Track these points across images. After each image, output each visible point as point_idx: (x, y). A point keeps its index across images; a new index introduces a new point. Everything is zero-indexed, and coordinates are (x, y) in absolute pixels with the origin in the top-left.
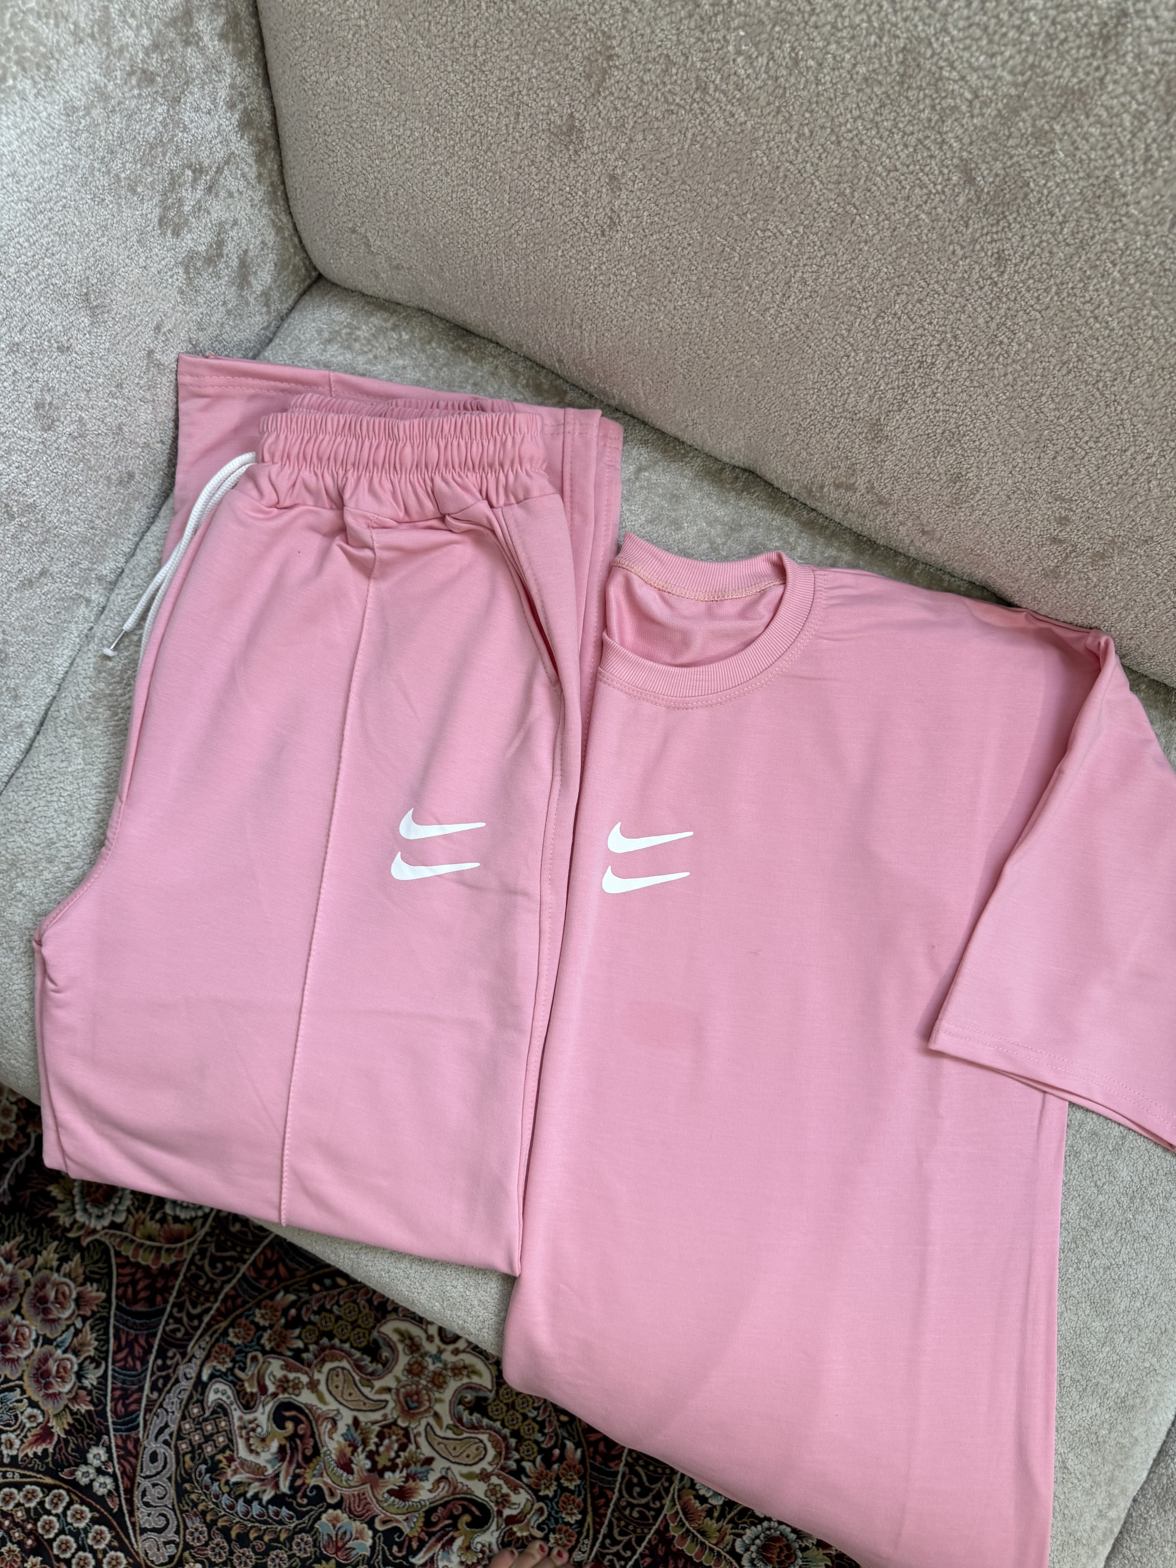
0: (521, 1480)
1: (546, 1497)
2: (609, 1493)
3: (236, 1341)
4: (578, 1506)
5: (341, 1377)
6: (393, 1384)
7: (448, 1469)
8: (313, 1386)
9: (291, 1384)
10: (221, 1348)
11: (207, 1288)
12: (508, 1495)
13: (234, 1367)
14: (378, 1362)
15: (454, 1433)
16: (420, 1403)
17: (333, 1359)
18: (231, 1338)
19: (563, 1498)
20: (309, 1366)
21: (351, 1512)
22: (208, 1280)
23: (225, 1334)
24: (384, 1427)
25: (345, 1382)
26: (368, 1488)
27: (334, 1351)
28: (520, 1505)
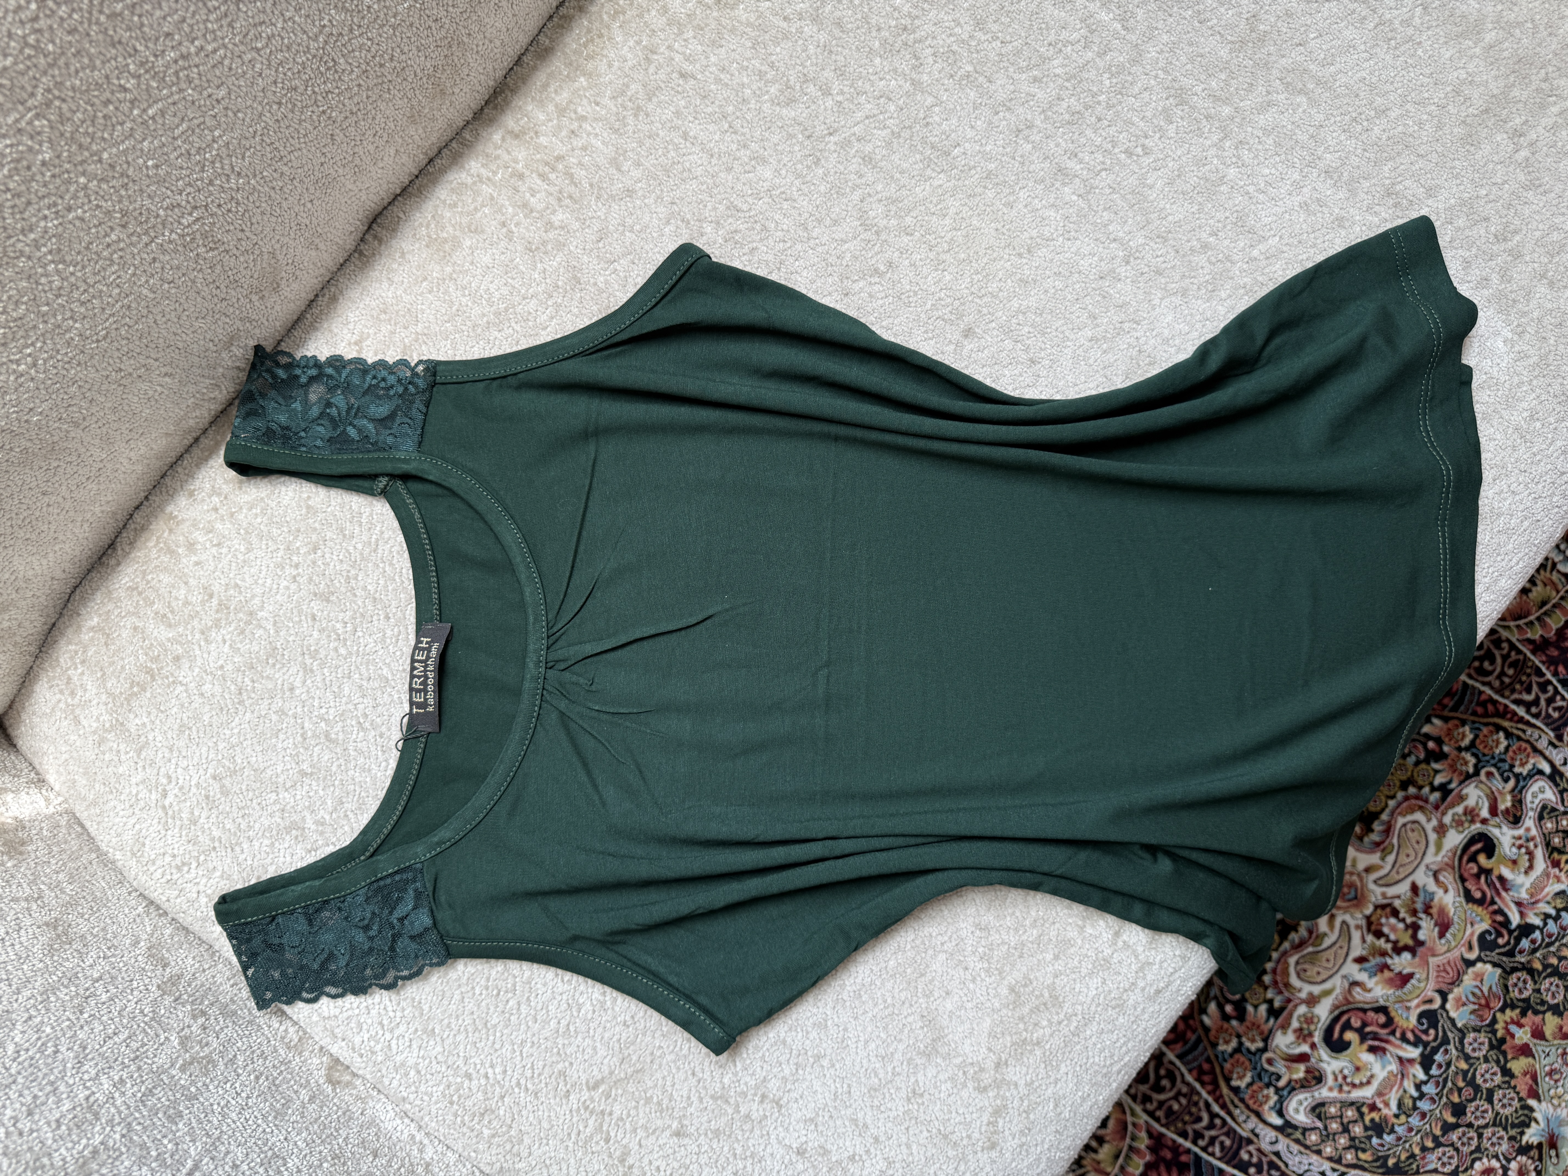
0: (1453, 790)
1: (1476, 766)
2: (1483, 697)
3: (1248, 1079)
4: (1491, 732)
5: (1307, 966)
7: (1427, 867)
8: (1312, 1001)
9: (1305, 1026)
10: (1252, 1097)
11: (1184, 1101)
12: (1465, 808)
13: (1275, 1087)
14: (1299, 924)
15: (1390, 853)
16: (1352, 885)
17: (1286, 972)
18: (1242, 1084)
19: (1481, 747)
20: (1289, 1001)
21: (1453, 983)
22: (1176, 1098)
23: (1236, 1090)
24: (1369, 930)
25: (1313, 963)
26: (1433, 961)
27: (1278, 971)
28: (1479, 797)
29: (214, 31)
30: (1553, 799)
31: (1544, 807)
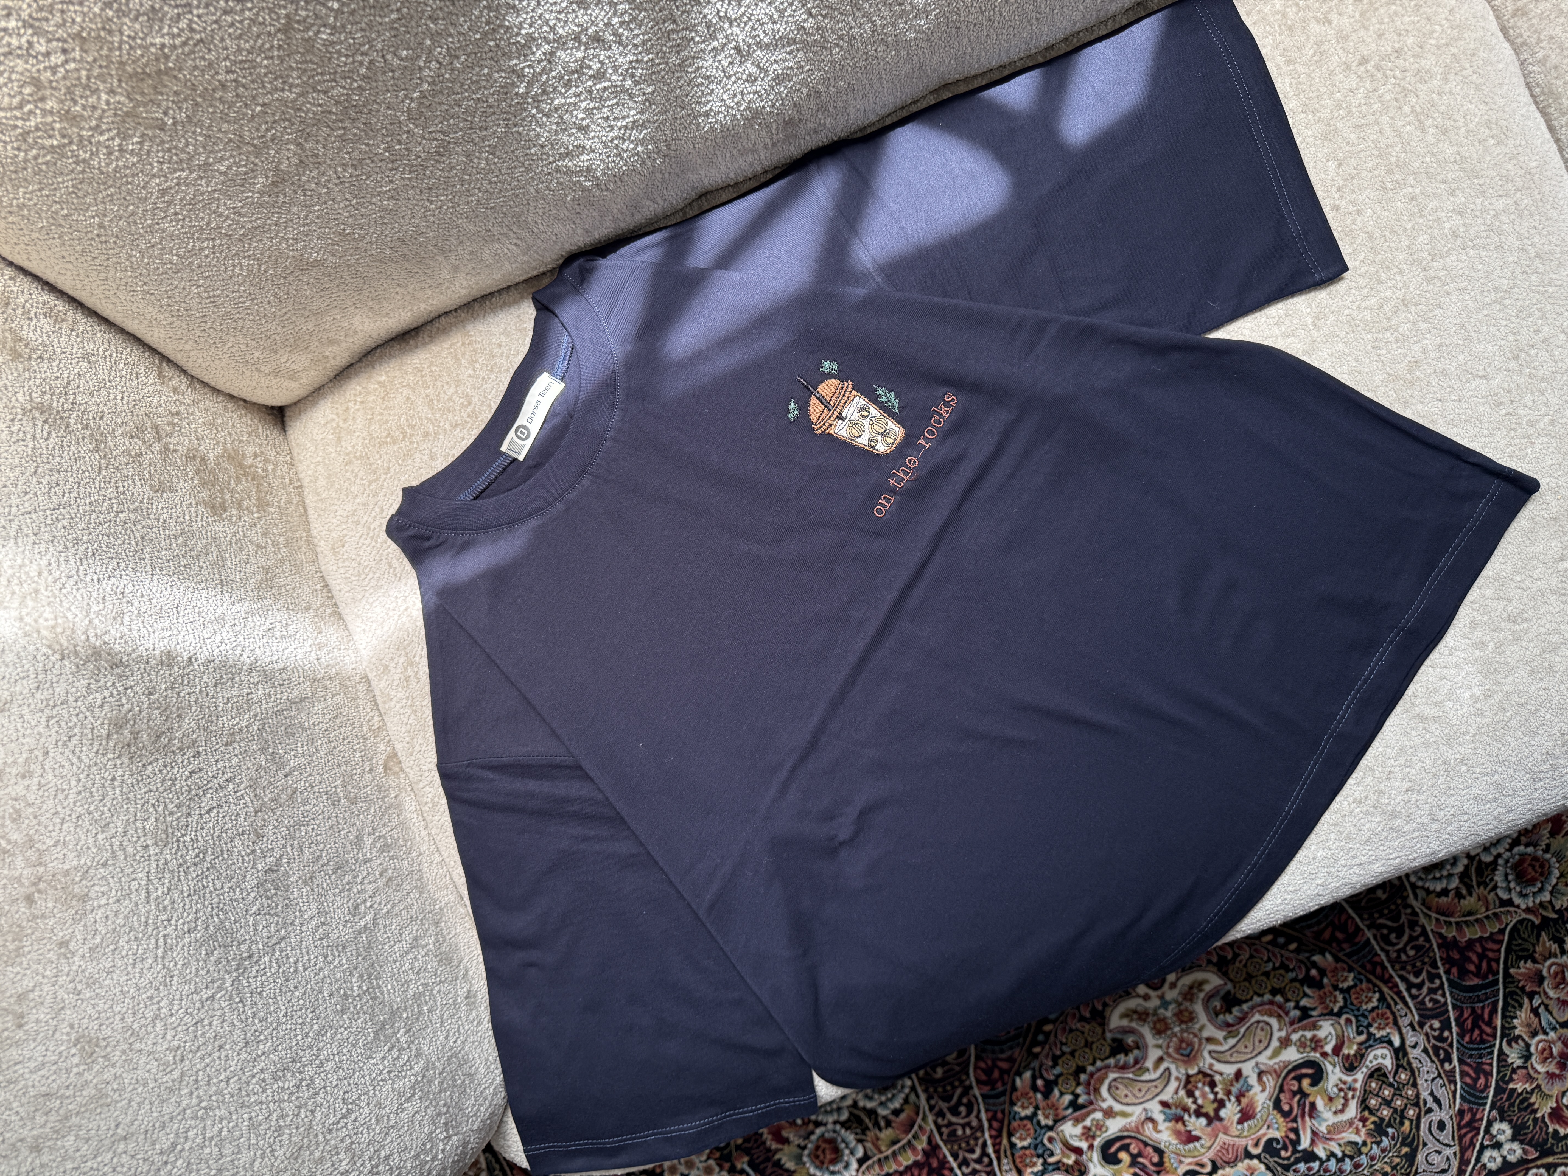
0: (1311, 1016)
1: (1341, 1008)
2: (1376, 959)
3: (1025, 1143)
4: (1369, 989)
5: (1120, 1086)
6: (1159, 1053)
7: (1257, 1064)
8: (1109, 1113)
9: (1094, 1129)
10: (1022, 1157)
11: (968, 1131)
12: (1314, 1036)
13: (1045, 1160)
14: (1131, 1051)
15: (1233, 1037)
16: (1190, 1044)
17: (1101, 1081)
18: (1020, 1144)
19: (1353, 997)
20: (1091, 1103)
21: (1228, 1163)
22: (963, 1126)
23: (1013, 1145)
24: (1185, 1087)
25: (1126, 1087)
26: (1221, 1136)
27: (1096, 1076)
28: (1330, 1034)
29: (665, 53)
30: (1390, 1068)
31: (1378, 1070)
